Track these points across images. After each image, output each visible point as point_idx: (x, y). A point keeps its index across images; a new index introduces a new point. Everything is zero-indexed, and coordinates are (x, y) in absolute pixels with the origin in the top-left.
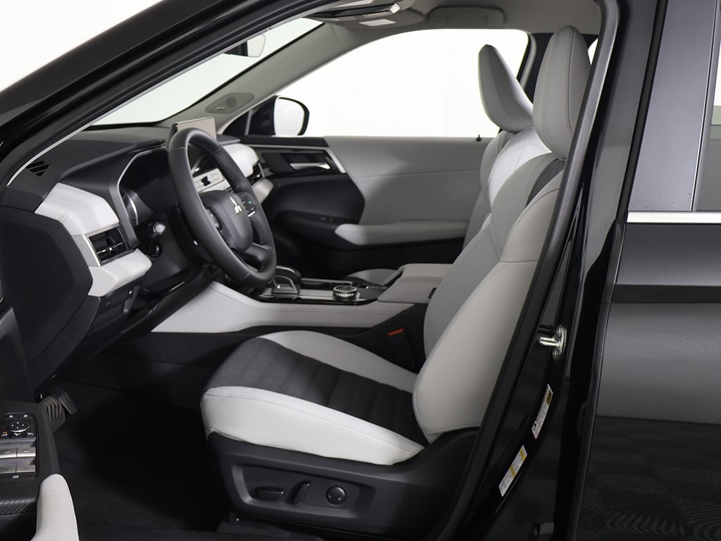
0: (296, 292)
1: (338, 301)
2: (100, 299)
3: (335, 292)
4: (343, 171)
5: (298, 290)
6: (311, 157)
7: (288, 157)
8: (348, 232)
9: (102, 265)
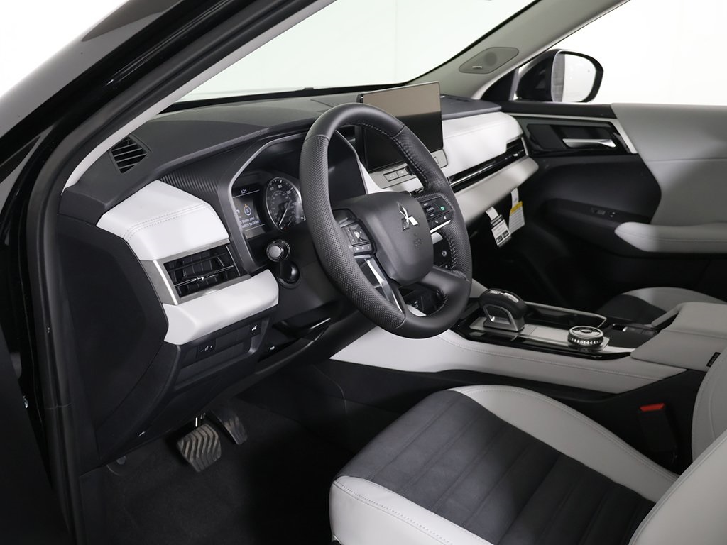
0: (517, 330)
1: (573, 350)
2: (179, 348)
3: (570, 336)
4: (633, 150)
5: (519, 327)
6: (593, 132)
7: (562, 131)
8: (633, 233)
9: (179, 303)
